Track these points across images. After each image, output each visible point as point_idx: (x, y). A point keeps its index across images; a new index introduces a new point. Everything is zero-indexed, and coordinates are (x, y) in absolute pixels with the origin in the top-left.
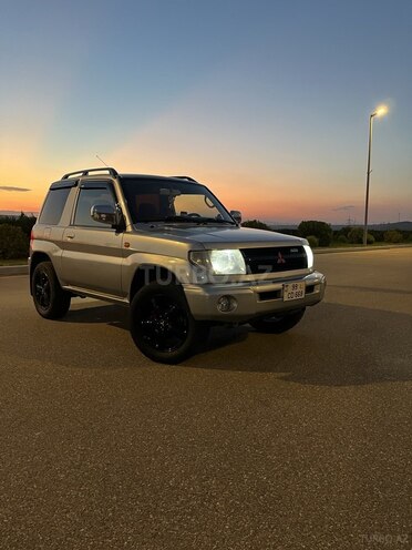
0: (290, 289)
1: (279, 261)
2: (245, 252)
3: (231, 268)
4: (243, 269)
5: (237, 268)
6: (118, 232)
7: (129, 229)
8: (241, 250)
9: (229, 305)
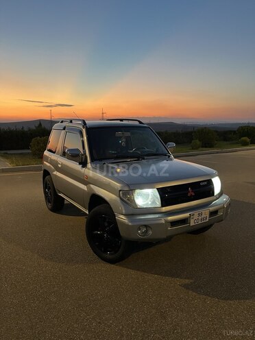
0: (196, 217)
1: (189, 195)
2: (161, 191)
3: (150, 203)
4: (158, 204)
5: (154, 202)
6: (83, 167)
7: (89, 165)
8: (157, 189)
9: (146, 231)
